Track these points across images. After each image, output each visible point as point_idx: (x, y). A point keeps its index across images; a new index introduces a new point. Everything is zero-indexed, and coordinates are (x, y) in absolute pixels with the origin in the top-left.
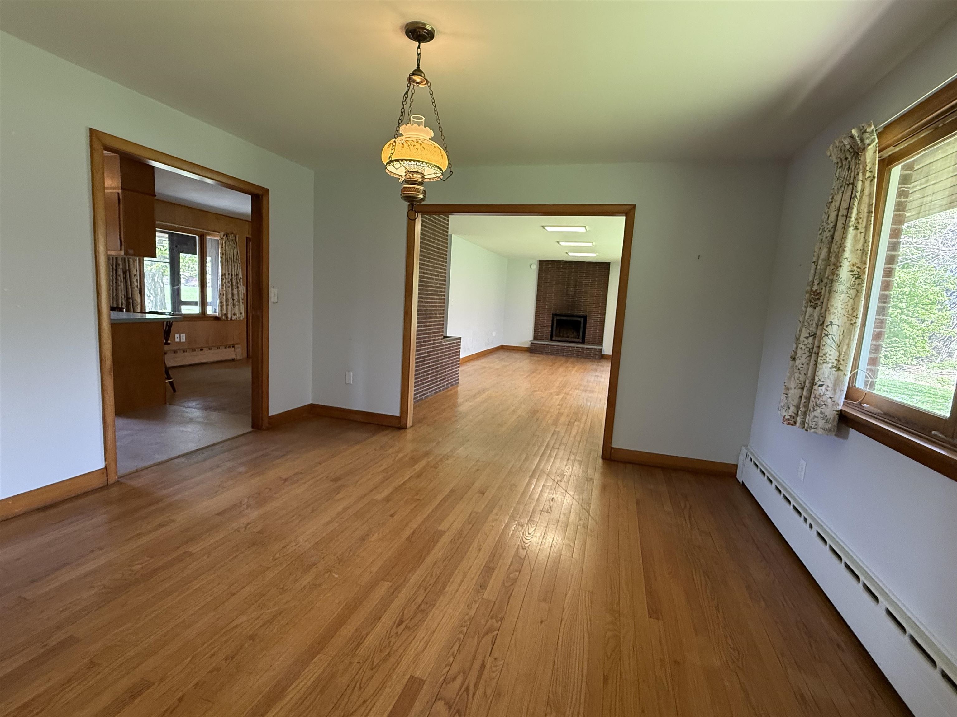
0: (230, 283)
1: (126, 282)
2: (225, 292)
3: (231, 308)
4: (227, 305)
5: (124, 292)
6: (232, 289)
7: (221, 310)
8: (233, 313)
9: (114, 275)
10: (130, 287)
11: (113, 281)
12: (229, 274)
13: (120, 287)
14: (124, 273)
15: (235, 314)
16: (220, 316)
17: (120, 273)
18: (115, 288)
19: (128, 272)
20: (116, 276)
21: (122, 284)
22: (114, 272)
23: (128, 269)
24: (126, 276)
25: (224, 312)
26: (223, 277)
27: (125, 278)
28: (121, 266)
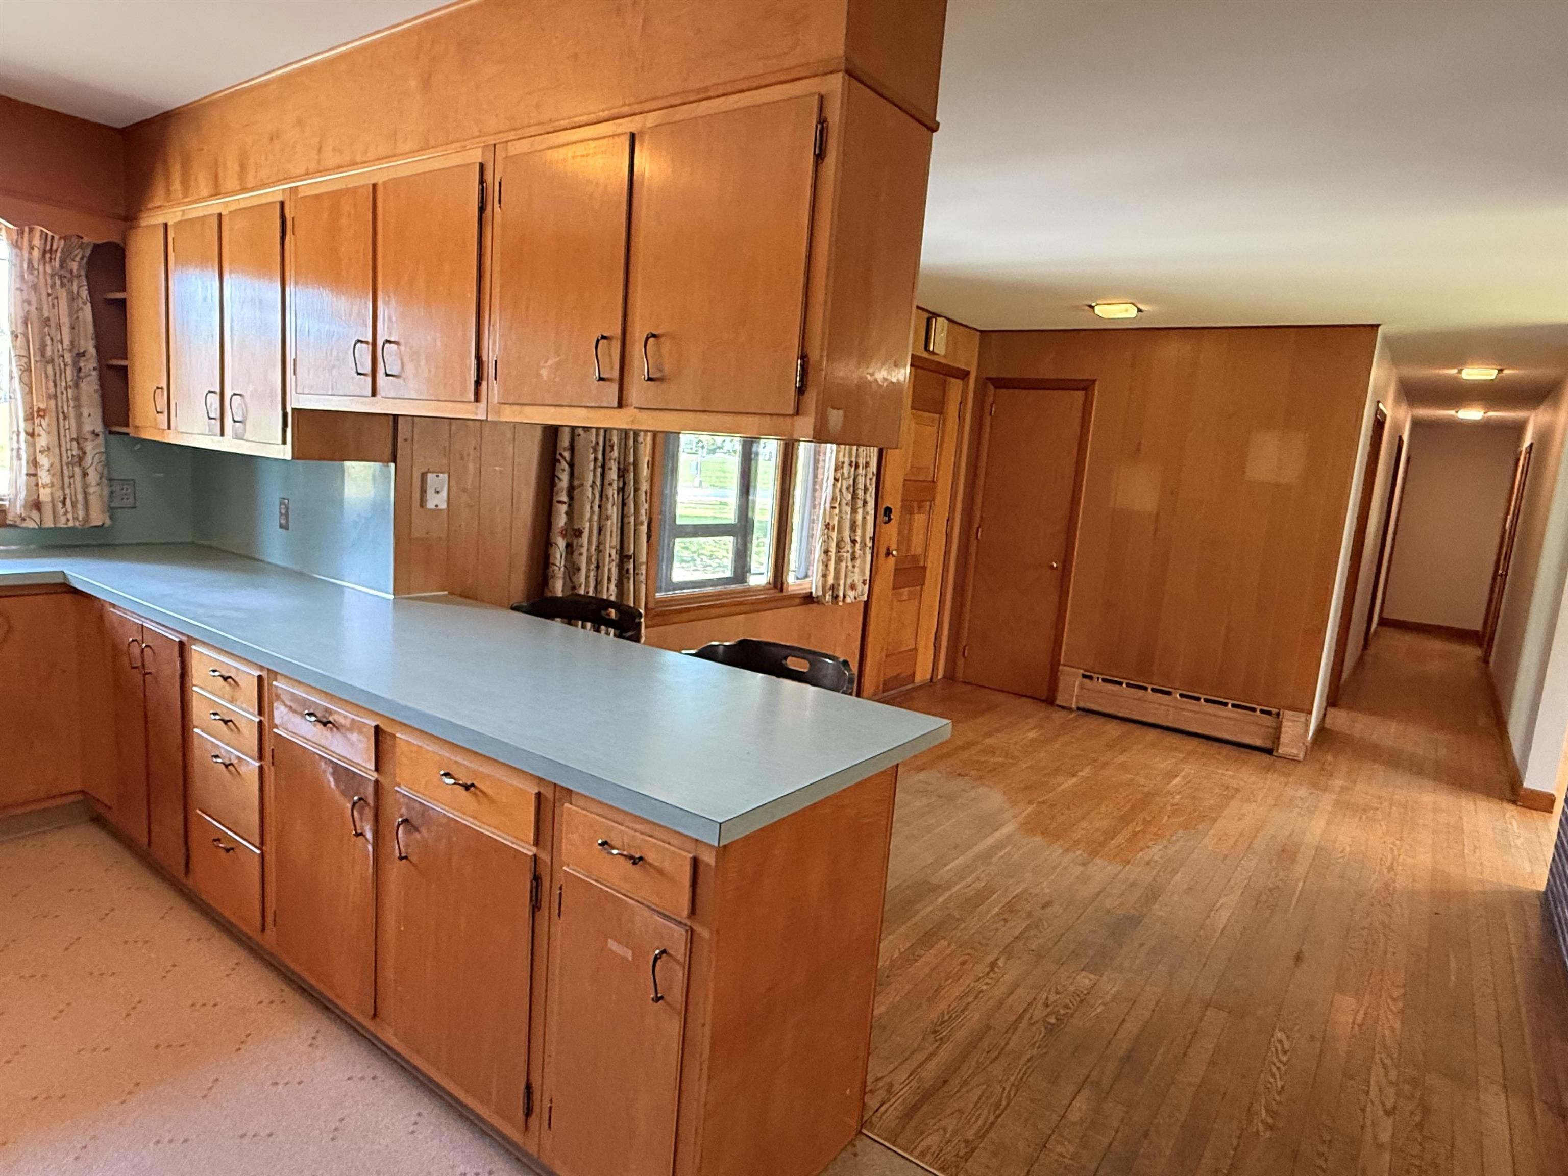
0: (852, 489)
1: (624, 504)
2: (836, 522)
3: (847, 567)
4: (839, 560)
5: (615, 541)
6: (854, 511)
7: (824, 576)
8: (849, 581)
9: (598, 483)
10: (632, 519)
11: (592, 502)
12: (851, 465)
13: (609, 522)
14: (622, 473)
15: (853, 587)
16: (820, 593)
17: (613, 475)
18: (595, 525)
19: (632, 468)
20: (602, 485)
21: (615, 508)
22: (599, 470)
23: (632, 460)
24: (624, 484)
25: (831, 580)
26: (839, 475)
27: (622, 490)
28: (615, 454)
